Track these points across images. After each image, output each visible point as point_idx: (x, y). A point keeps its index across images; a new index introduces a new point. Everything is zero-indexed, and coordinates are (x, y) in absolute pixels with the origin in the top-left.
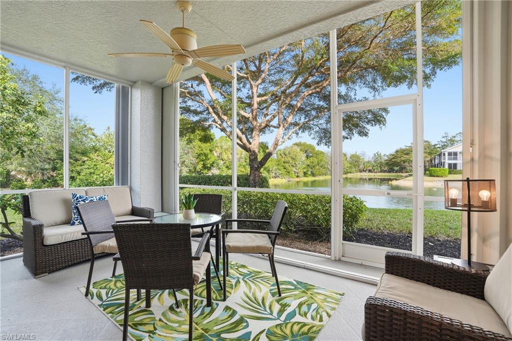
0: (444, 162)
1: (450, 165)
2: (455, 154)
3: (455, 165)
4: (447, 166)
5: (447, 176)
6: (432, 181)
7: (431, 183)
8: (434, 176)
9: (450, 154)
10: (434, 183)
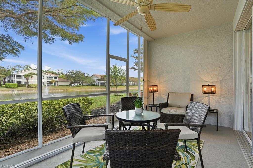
0: (14, 80)
1: (17, 82)
2: (21, 76)
3: (20, 82)
4: (16, 82)
5: (16, 88)
6: (8, 91)
7: (7, 92)
8: (9, 88)
9: (17, 76)
10: (9, 91)
